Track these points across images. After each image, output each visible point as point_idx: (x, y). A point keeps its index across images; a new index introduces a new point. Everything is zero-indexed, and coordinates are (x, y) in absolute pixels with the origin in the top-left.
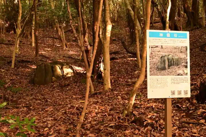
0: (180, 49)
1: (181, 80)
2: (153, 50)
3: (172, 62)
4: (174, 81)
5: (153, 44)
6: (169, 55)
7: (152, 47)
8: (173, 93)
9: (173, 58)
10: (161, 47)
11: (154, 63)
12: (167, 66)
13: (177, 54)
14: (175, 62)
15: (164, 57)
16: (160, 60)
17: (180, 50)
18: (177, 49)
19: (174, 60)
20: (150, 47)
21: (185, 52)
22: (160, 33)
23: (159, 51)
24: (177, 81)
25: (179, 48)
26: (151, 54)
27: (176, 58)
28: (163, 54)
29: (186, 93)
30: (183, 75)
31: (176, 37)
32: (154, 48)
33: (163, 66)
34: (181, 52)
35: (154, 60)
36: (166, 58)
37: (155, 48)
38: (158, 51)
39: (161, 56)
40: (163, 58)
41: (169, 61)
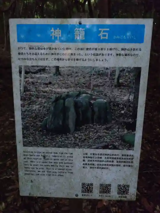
0: (116, 77)
1: (111, 160)
2: (31, 80)
3: (89, 114)
4: (90, 163)
5: (29, 63)
6: (78, 95)
7: (27, 73)
8: (87, 188)
9: (92, 102)
10: (54, 70)
11: (34, 115)
12: (71, 124)
13: (107, 91)
14: (97, 113)
15: (64, 99)
16: (52, 108)
17: (116, 81)
18: (107, 76)
19: (96, 109)
20: (20, 72)
21: (131, 85)
22: (51, 26)
23: (50, 83)
24: (102, 163)
25: (113, 73)
26: (26, 89)
27: (100, 104)
28: (59, 90)
29: (123, 189)
30: (118, 149)
31: (107, 38)
32: (33, 75)
33: (61, 123)
34: (119, 85)
35: (36, 107)
36: (69, 102)
37: (38, 75)
38: (47, 82)
39: (53, 97)
40: (62, 101)
41: (80, 110)
